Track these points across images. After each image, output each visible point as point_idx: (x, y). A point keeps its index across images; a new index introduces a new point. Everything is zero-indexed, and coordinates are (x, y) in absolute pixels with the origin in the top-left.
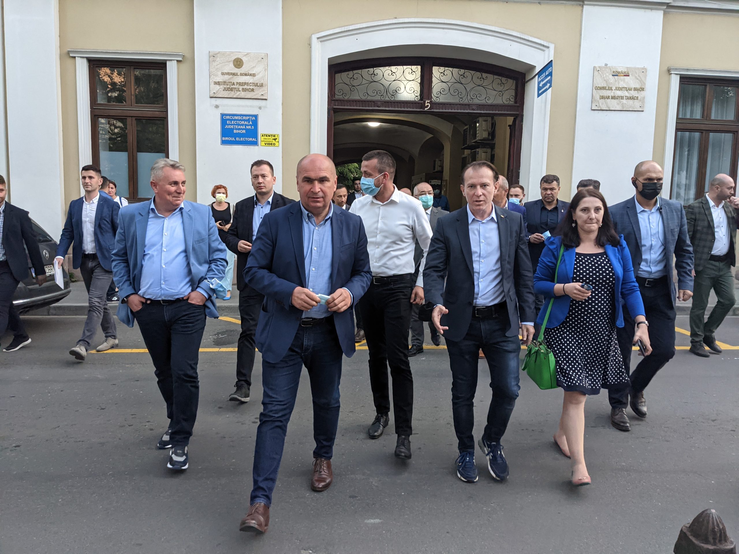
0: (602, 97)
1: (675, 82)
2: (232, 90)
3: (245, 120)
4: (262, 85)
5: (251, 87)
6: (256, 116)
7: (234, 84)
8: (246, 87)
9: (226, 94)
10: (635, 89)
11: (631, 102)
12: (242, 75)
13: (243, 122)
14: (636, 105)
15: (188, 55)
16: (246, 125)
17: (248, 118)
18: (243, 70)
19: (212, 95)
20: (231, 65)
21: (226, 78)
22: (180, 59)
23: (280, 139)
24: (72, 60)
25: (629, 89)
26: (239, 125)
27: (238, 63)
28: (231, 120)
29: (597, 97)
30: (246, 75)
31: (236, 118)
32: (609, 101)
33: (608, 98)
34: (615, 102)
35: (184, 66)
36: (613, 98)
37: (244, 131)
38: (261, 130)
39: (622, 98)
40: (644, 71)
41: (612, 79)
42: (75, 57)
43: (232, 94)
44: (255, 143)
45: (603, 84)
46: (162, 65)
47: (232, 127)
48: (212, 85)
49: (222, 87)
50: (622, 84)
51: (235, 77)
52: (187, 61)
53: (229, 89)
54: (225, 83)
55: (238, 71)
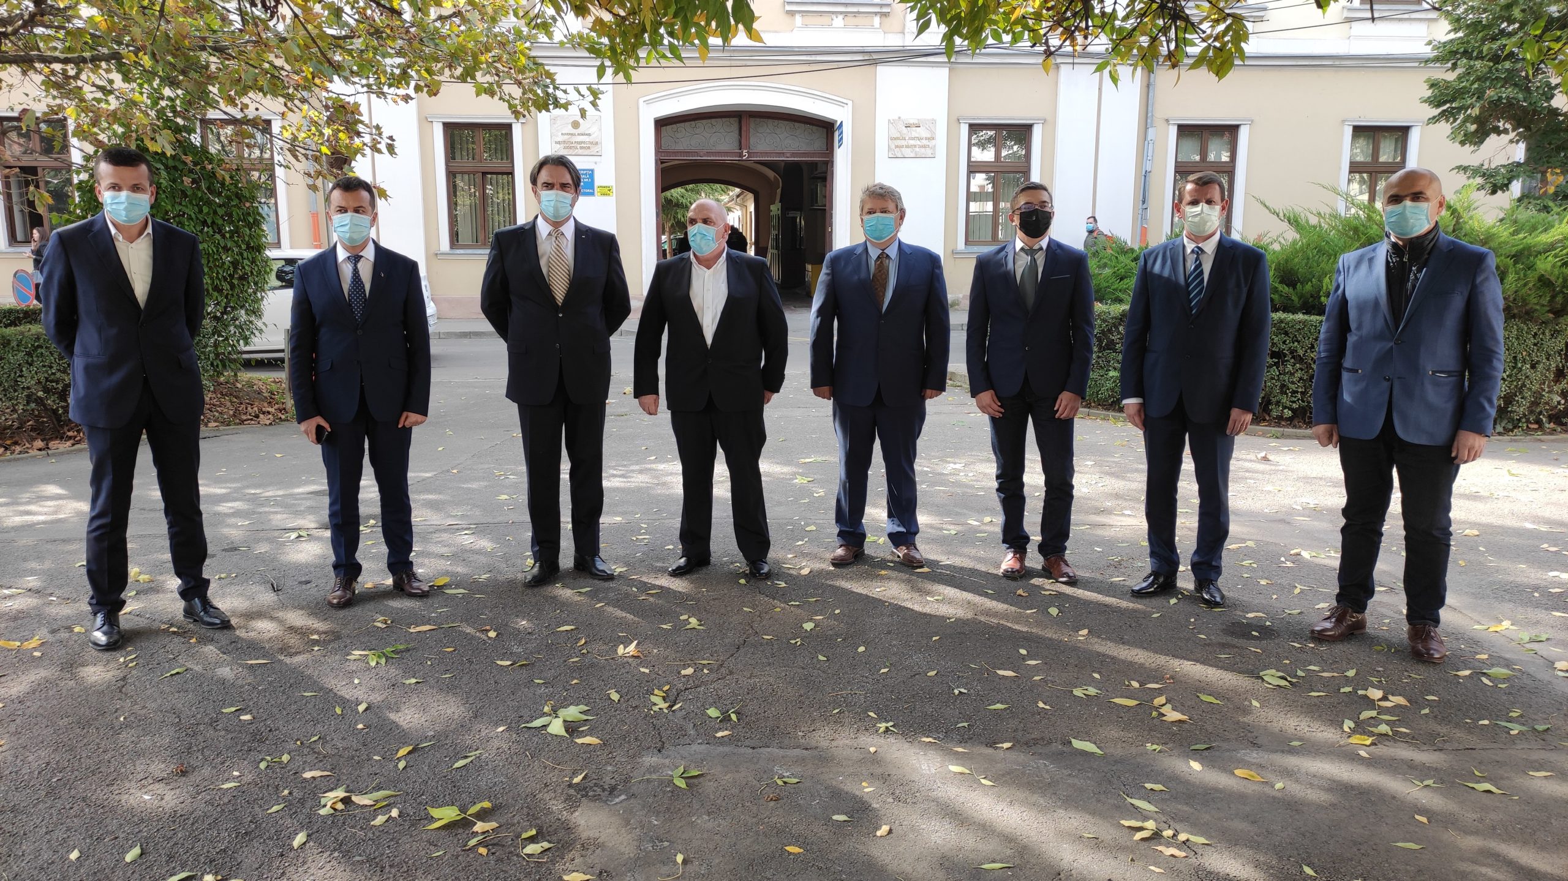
0: (897, 147)
1: (964, 130)
2: (571, 148)
5: (587, 146)
6: (592, 171)
7: (572, 143)
8: (583, 145)
10: (926, 139)
11: (923, 150)
12: (579, 135)
14: (929, 152)
18: (580, 130)
20: (570, 126)
21: (566, 137)
23: (613, 190)
24: (429, 125)
25: (919, 139)
27: (576, 125)
29: (893, 147)
30: (582, 135)
32: (903, 149)
33: (903, 146)
34: (909, 150)
35: (529, 128)
36: (907, 147)
38: (597, 183)
39: (915, 146)
40: (934, 122)
41: (905, 130)
42: (432, 122)
44: (592, 194)
45: (897, 135)
46: (507, 127)
48: (554, 144)
49: (562, 146)
50: (914, 134)
51: (573, 137)
52: (531, 123)
53: (567, 148)
54: (564, 142)
55: (576, 131)
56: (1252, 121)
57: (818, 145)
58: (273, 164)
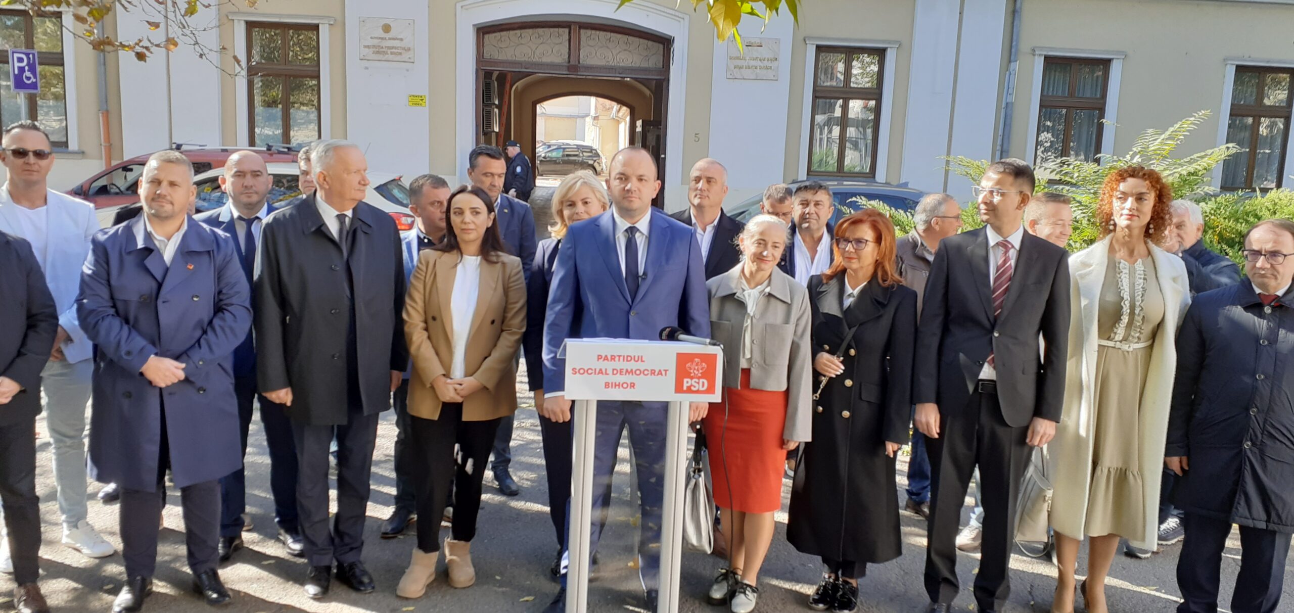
0: (737, 67)
1: (811, 51)
4: (409, 49)
5: (399, 51)
7: (382, 48)
8: (394, 50)
9: (375, 57)
10: (768, 59)
11: (764, 71)
15: (339, 19)
19: (362, 57)
20: (380, 30)
21: (376, 41)
22: (332, 22)
24: (230, 22)
25: (762, 60)
27: (387, 28)
29: (732, 67)
32: (743, 70)
33: (742, 67)
34: (749, 71)
36: (747, 67)
39: (756, 67)
41: (745, 49)
42: (233, 20)
43: (380, 57)
45: (737, 55)
48: (362, 48)
49: (372, 50)
50: (755, 55)
51: (384, 41)
52: (339, 24)
53: (378, 52)
54: (374, 46)
55: (387, 36)
56: (1126, 56)
57: (651, 60)
58: (63, 59)
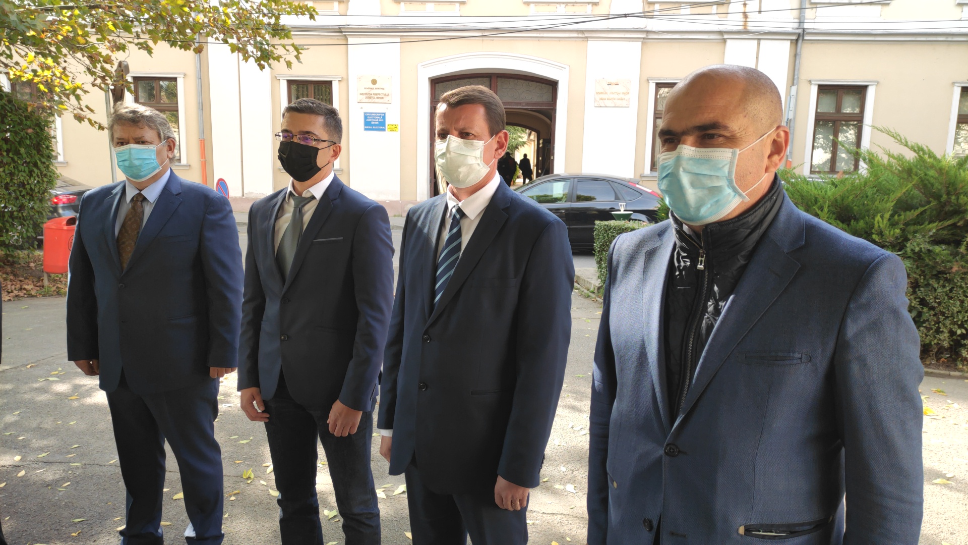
0: (601, 99)
1: (653, 87)
2: (370, 98)
3: (378, 116)
4: (388, 95)
5: (382, 96)
6: (385, 114)
7: (371, 94)
8: (378, 96)
9: (367, 100)
10: (623, 93)
11: (620, 102)
12: (376, 89)
13: (377, 117)
14: (624, 103)
15: (345, 77)
16: (379, 119)
17: (380, 115)
18: (377, 86)
19: (359, 101)
20: (370, 83)
21: (367, 91)
22: (340, 79)
23: (399, 127)
24: (278, 81)
25: (619, 94)
26: (374, 119)
27: (374, 82)
28: (370, 116)
29: (598, 99)
30: (378, 89)
31: (373, 115)
32: (606, 101)
33: (605, 99)
34: (609, 101)
35: (343, 84)
36: (609, 99)
37: (378, 123)
38: (388, 122)
39: (615, 99)
40: (628, 81)
41: (607, 87)
42: (279, 79)
43: (370, 100)
44: (384, 130)
45: (602, 91)
46: (330, 83)
47: (370, 120)
48: (359, 95)
49: (365, 96)
50: (614, 91)
51: (372, 90)
52: (344, 80)
53: (368, 98)
54: (366, 94)
55: (374, 86)
56: (878, 83)
57: (544, 97)
58: (178, 107)
